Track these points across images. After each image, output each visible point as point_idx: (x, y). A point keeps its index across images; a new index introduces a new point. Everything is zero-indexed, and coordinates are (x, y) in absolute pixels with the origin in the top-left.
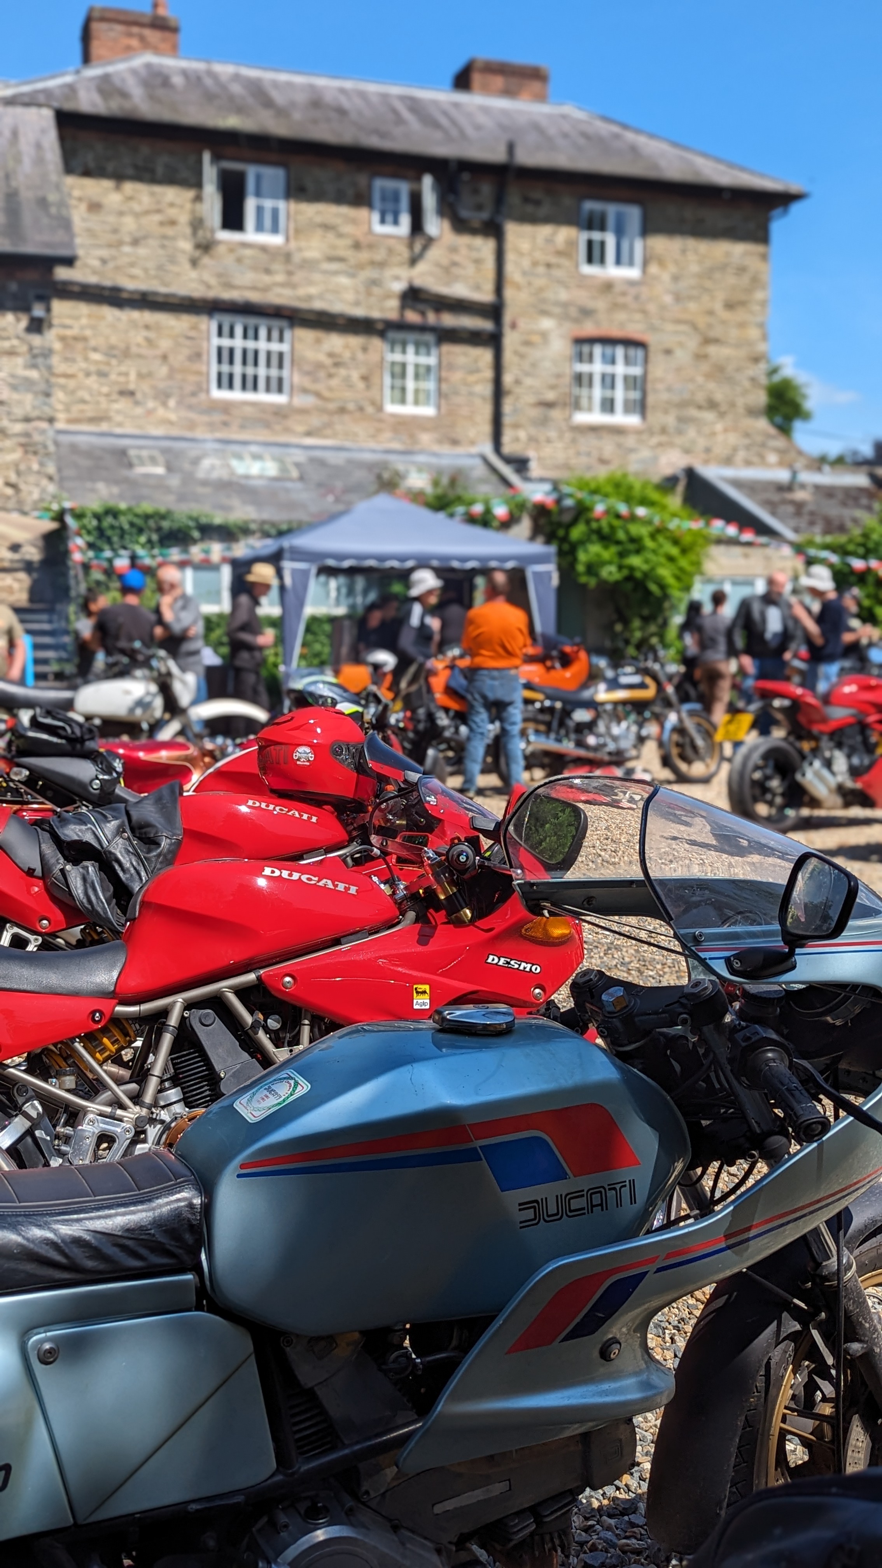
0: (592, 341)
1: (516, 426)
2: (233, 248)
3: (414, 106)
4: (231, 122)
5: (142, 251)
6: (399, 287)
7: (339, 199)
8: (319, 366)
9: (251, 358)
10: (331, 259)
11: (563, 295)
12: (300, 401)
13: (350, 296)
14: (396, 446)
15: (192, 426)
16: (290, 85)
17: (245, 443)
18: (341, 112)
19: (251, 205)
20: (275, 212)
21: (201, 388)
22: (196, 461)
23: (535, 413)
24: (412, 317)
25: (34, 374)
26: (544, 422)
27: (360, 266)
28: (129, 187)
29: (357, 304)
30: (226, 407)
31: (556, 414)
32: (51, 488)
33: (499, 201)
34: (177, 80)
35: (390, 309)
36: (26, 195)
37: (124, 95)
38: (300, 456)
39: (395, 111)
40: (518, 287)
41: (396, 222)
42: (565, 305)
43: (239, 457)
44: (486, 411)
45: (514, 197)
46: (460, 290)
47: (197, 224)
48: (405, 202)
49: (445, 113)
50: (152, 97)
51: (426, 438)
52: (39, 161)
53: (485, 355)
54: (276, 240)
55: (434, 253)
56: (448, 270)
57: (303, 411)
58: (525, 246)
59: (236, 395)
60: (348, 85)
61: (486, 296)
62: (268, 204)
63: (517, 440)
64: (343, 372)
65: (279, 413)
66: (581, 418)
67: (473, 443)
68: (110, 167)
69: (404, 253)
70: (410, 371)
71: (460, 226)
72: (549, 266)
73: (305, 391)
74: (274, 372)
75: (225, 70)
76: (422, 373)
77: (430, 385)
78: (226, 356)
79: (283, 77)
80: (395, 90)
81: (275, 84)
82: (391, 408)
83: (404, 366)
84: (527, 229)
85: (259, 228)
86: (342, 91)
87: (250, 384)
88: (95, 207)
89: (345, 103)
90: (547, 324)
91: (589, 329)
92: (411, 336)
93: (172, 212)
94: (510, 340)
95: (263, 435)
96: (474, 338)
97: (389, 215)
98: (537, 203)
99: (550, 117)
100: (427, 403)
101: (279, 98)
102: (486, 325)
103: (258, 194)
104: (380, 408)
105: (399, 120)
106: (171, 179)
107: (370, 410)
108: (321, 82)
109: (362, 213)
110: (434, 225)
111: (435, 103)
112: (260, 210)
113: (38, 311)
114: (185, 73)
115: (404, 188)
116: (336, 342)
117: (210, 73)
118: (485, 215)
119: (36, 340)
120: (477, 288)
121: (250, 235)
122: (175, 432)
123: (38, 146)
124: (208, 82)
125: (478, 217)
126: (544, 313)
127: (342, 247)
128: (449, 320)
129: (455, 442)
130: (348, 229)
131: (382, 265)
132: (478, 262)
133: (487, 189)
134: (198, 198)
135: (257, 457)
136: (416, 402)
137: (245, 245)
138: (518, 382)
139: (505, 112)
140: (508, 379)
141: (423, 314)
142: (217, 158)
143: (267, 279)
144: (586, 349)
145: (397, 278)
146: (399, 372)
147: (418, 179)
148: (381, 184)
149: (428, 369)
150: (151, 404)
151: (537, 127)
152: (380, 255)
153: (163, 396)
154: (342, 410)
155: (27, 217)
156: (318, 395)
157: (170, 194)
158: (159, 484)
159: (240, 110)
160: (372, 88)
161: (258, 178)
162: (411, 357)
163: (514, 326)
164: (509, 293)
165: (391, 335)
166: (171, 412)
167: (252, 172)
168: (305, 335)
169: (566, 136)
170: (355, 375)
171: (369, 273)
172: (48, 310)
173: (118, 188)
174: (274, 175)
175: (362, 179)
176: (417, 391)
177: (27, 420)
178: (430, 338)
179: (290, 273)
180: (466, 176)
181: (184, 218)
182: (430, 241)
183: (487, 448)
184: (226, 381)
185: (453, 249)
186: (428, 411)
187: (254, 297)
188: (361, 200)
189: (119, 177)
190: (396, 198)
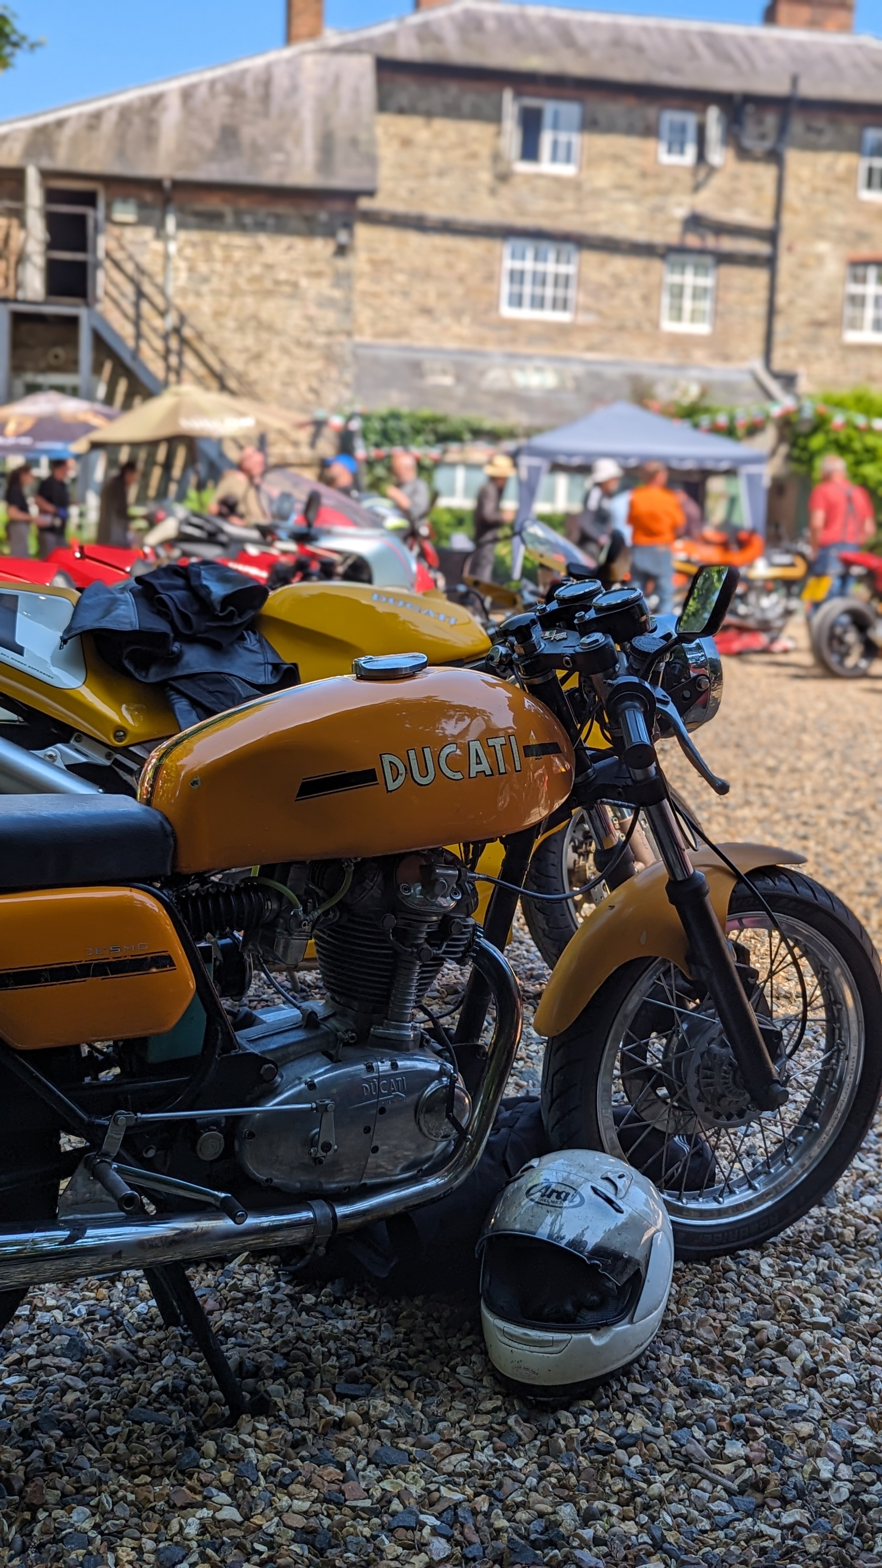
0: (866, 263)
1: (787, 343)
2: (530, 178)
3: (712, 41)
4: (534, 62)
5: (447, 182)
6: (681, 213)
7: (630, 130)
8: (601, 287)
9: (540, 279)
10: (619, 187)
11: (840, 219)
12: (584, 319)
13: (634, 222)
14: (671, 360)
15: (482, 340)
16: (596, 25)
17: (529, 357)
18: (639, 49)
19: (546, 139)
20: (569, 145)
21: (494, 306)
22: (482, 373)
23: (807, 332)
24: (692, 241)
25: (337, 294)
26: (814, 341)
27: (646, 194)
28: (439, 124)
29: (640, 228)
30: (514, 325)
31: (828, 333)
32: (347, 394)
33: (782, 130)
34: (491, 25)
35: (670, 234)
36: (341, 135)
37: (438, 39)
38: (577, 369)
39: (691, 48)
40: (796, 212)
41: (682, 151)
42: (842, 230)
43: (522, 369)
44: (758, 329)
45: (797, 126)
46: (740, 216)
47: (496, 157)
48: (691, 132)
49: (742, 48)
50: (465, 42)
51: (699, 355)
52: (356, 103)
53: (761, 277)
54: (567, 170)
55: (718, 182)
56: (729, 198)
57: (585, 329)
58: (805, 173)
59: (526, 313)
60: (651, 22)
61: (764, 221)
62: (563, 137)
63: (786, 357)
64: (623, 293)
65: (563, 330)
66: (852, 337)
67: (744, 358)
68: (422, 105)
69: (688, 181)
70: (688, 292)
71: (743, 154)
72: (828, 192)
73: (587, 309)
74: (560, 293)
75: (535, 12)
76: (699, 293)
77: (706, 305)
78: (517, 277)
79: (590, 17)
80: (696, 26)
81: (582, 25)
82: (668, 326)
83: (681, 287)
84: (808, 157)
85: (554, 158)
86: (645, 29)
87: (538, 302)
88: (406, 142)
89: (645, 40)
90: (823, 247)
91: (865, 251)
92: (691, 259)
93: (475, 147)
94: (785, 263)
95: (548, 350)
96: (751, 261)
97: (676, 145)
98: (820, 132)
99: (845, 48)
100: (703, 320)
101: (582, 37)
102: (762, 248)
103: (556, 127)
104: (656, 325)
105: (694, 55)
106: (476, 115)
107: (647, 327)
108: (626, 20)
109: (649, 144)
110: (718, 155)
111: (733, 38)
112: (555, 144)
113: (343, 237)
114: (499, 17)
115: (690, 120)
116: (619, 264)
117: (524, 17)
118: (768, 144)
119: (341, 264)
120: (756, 213)
121: (546, 166)
122: (467, 346)
123: (356, 91)
124: (519, 25)
125: (760, 147)
126: (820, 236)
127: (630, 176)
128: (728, 244)
129: (726, 358)
130: (636, 160)
131: (665, 193)
132: (759, 189)
133: (771, 120)
134: (499, 134)
135: (539, 370)
136: (693, 319)
137: (539, 176)
138: (791, 302)
139: (801, 45)
140: (781, 299)
141: (703, 237)
142: (518, 94)
143: (556, 207)
144: (860, 271)
145: (679, 205)
146: (678, 292)
147: (704, 111)
148: (670, 117)
149: (705, 290)
150: (447, 321)
151: (829, 58)
152: (665, 183)
153: (457, 314)
154: (621, 328)
155: (340, 154)
156: (600, 313)
157: (476, 130)
158: (445, 393)
159: (543, 49)
160: (674, 24)
161: (556, 115)
162: (689, 279)
163: (790, 249)
164: (787, 219)
165: (673, 258)
166: (465, 328)
167: (549, 107)
168: (591, 258)
169: (856, 65)
170: (635, 295)
171: (654, 200)
172: (351, 235)
173: (428, 125)
174: (571, 110)
175: (651, 112)
176: (693, 312)
177: (329, 333)
178: (708, 260)
179: (579, 201)
180: (750, 109)
181: (485, 152)
182: (712, 170)
183: (757, 364)
184: (517, 301)
185: (735, 177)
186: (703, 329)
187: (546, 224)
188: (650, 131)
189: (429, 115)
190: (683, 129)
